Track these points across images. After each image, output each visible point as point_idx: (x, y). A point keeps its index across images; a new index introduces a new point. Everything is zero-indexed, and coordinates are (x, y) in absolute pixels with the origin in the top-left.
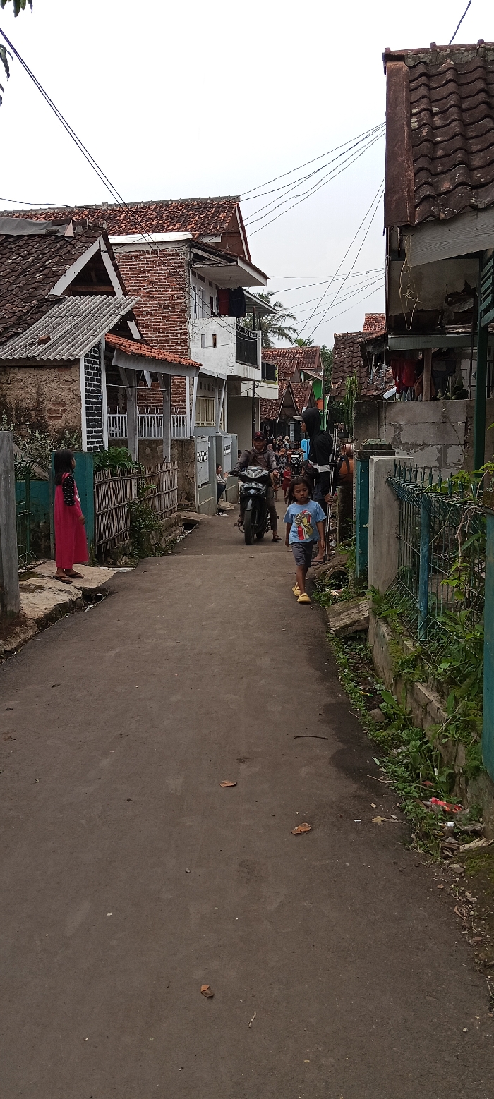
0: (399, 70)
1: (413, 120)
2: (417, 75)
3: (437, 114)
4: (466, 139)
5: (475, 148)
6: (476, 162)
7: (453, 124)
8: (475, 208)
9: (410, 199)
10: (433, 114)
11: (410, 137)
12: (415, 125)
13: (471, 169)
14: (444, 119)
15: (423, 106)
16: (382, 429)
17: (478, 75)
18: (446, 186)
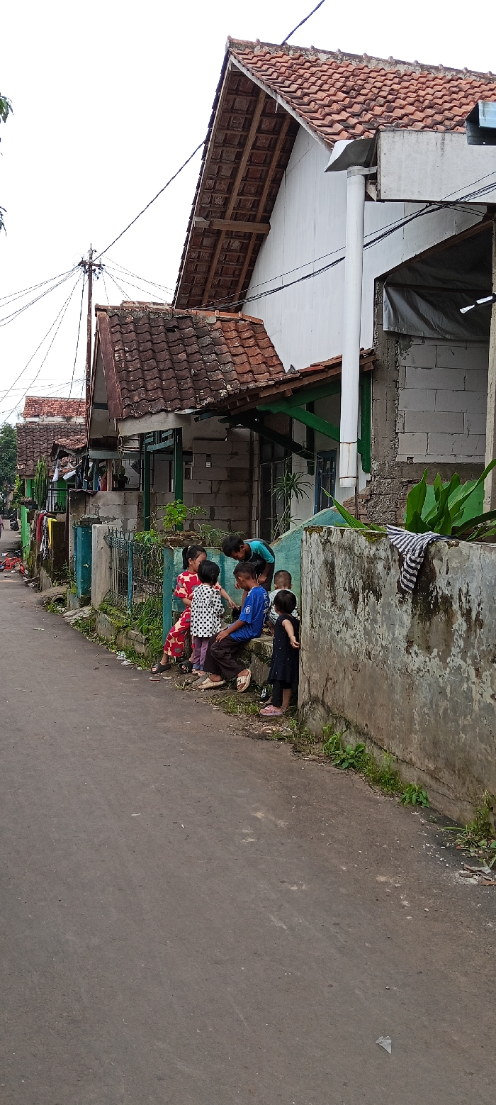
0: (104, 318)
1: (116, 355)
2: (115, 324)
3: (128, 352)
4: (143, 371)
5: (148, 378)
6: (149, 387)
7: (137, 361)
8: (151, 413)
9: (120, 404)
10: (125, 352)
11: (115, 366)
12: (117, 358)
13: (147, 390)
14: (130, 355)
15: (120, 347)
16: (88, 508)
17: (145, 330)
18: (136, 399)
